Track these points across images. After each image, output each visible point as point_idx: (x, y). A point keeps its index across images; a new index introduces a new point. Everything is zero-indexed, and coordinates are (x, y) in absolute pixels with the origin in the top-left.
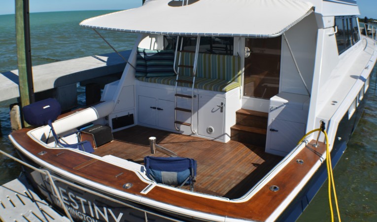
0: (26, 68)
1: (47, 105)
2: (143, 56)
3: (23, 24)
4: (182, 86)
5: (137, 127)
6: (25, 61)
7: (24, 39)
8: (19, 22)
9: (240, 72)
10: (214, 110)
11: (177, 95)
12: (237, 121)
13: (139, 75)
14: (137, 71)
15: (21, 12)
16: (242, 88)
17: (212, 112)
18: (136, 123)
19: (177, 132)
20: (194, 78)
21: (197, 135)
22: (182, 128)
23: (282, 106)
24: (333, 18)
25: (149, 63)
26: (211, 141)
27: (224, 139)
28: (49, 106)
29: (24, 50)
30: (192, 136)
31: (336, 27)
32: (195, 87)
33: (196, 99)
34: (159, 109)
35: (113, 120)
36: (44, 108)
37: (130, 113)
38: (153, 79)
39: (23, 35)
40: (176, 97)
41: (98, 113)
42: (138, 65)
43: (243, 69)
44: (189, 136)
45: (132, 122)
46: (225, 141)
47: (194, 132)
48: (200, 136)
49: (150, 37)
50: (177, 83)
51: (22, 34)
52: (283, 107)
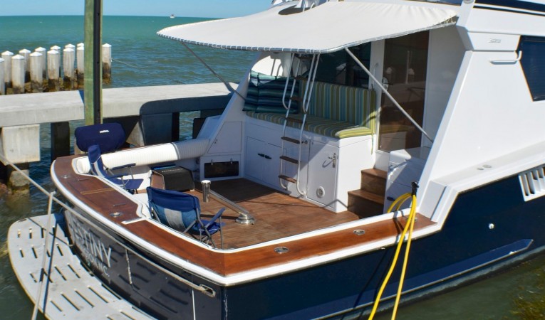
0: (92, 83)
1: (105, 130)
2: (255, 82)
3: (92, 29)
4: (291, 126)
5: (242, 180)
6: (92, 75)
7: (92, 46)
8: (88, 25)
9: (374, 114)
10: (325, 165)
11: (284, 138)
12: (362, 184)
13: (248, 108)
14: (247, 103)
15: (91, 13)
16: (376, 137)
17: (324, 166)
18: (242, 174)
19: (285, 191)
20: (305, 116)
21: (306, 198)
22: (290, 186)
23: (404, 163)
24: (518, 38)
25: (262, 92)
26: (321, 209)
27: (335, 208)
28: (108, 131)
29: (92, 61)
30: (301, 198)
31: (520, 52)
32: (305, 129)
33: (307, 146)
34: (267, 157)
35: (207, 165)
36: (101, 132)
37: (234, 160)
38: (262, 115)
39: (92, 42)
40: (283, 141)
41: (179, 152)
42: (249, 95)
43: (380, 110)
44: (297, 198)
45: (237, 174)
46: (335, 210)
47: (302, 194)
48: (309, 200)
49: (272, 58)
50: (286, 121)
51: (90, 41)
52: (404, 165)
